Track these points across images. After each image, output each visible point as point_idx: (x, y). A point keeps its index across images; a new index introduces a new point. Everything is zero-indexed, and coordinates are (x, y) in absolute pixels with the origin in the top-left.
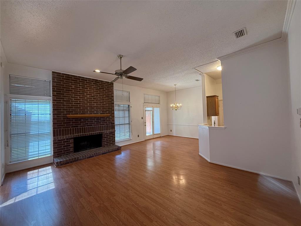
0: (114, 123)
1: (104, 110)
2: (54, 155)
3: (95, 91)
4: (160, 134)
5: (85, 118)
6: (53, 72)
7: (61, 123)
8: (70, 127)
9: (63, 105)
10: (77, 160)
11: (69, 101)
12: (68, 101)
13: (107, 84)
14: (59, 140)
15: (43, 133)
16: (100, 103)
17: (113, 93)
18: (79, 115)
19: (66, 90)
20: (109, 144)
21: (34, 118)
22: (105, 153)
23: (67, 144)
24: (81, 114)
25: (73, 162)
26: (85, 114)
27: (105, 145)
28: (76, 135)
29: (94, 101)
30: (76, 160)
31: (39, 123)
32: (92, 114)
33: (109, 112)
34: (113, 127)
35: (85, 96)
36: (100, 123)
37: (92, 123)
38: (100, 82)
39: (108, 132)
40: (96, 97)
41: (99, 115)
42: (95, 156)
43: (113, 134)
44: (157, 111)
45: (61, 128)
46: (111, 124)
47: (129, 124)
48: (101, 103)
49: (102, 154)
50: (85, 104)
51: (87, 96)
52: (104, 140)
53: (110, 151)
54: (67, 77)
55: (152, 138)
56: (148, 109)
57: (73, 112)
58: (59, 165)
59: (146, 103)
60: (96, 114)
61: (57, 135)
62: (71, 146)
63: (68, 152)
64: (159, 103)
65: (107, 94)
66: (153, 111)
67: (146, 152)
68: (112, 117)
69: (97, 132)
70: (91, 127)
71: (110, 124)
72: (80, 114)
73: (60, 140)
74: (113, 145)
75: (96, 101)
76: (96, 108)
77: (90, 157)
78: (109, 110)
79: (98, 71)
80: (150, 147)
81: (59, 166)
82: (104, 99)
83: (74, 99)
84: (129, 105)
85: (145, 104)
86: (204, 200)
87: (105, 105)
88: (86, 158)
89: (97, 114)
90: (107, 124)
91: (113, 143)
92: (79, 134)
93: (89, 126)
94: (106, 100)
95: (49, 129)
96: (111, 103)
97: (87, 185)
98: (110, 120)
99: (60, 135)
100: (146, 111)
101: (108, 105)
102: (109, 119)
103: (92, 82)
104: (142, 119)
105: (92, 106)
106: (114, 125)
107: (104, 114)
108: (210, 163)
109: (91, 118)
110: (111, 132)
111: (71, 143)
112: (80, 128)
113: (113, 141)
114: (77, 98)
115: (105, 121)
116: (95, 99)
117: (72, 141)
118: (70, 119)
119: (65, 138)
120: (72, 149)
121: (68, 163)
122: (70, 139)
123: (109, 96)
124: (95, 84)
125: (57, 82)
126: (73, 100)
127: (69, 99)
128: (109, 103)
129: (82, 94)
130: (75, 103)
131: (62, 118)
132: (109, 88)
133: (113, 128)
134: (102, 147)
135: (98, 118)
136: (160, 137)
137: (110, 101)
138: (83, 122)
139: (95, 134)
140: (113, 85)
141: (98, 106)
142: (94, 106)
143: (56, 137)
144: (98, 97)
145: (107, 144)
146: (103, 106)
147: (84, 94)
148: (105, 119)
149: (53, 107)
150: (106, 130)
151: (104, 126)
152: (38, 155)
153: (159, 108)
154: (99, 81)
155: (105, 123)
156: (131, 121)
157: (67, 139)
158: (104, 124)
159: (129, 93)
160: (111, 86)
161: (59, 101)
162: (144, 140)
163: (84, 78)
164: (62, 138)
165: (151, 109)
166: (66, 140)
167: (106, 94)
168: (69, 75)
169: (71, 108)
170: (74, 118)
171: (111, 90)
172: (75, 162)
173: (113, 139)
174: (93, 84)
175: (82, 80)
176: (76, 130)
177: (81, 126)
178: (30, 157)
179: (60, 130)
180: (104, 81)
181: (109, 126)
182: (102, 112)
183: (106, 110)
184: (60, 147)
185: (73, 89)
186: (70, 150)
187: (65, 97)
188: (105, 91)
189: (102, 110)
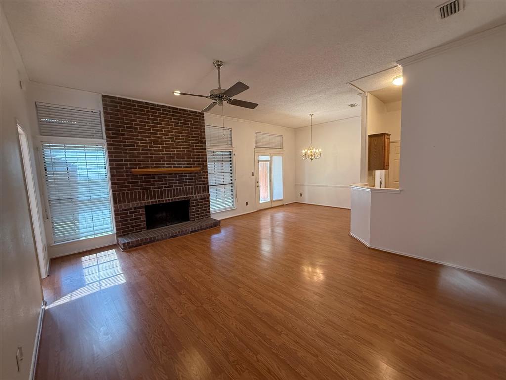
0: (207, 183)
1: (190, 161)
2: (117, 233)
3: (174, 129)
4: (282, 200)
5: (161, 174)
6: (104, 96)
7: (124, 183)
8: (137, 189)
9: (124, 153)
10: (154, 241)
11: (134, 146)
12: (131, 146)
13: (193, 115)
14: (123, 210)
15: (99, 199)
16: (183, 148)
17: (204, 132)
18: (150, 170)
19: (127, 127)
20: (201, 216)
21: (81, 174)
22: (196, 231)
23: (135, 216)
24: (154, 167)
25: (148, 243)
26: (160, 167)
27: (195, 217)
28: (148, 202)
29: (173, 145)
30: (151, 241)
31: (88, 182)
32: (171, 167)
33: (198, 164)
34: (206, 189)
35: (158, 137)
36: (184, 182)
37: (172, 183)
38: (182, 112)
39: (198, 198)
40: (176, 139)
41: (183, 169)
42: (181, 235)
43: (206, 200)
44: (278, 161)
45: (124, 190)
46: (203, 184)
47: (232, 184)
48: (186, 148)
49: (192, 232)
50: (158, 151)
51: (161, 137)
52: (193, 210)
53: (203, 227)
54: (126, 104)
55: (270, 207)
56: (262, 158)
57: (140, 164)
58: (128, 248)
59: (260, 147)
60: (177, 167)
61: (120, 202)
62: (142, 219)
63: (137, 229)
64: (281, 149)
65: (195, 134)
66: (271, 162)
67: (261, 229)
68: (203, 172)
69: (181, 197)
70: (171, 189)
71: (201, 184)
72: (152, 168)
73: (125, 210)
74: (207, 217)
75: (177, 145)
76: (177, 158)
77: (172, 237)
78: (199, 161)
80: (265, 221)
81: (126, 249)
82: (189, 143)
83: (142, 143)
84: (230, 152)
85: (258, 150)
86: (361, 306)
87: (191, 152)
88: (166, 238)
89: (180, 167)
90: (196, 184)
91: (207, 215)
92: (153, 200)
93: (168, 187)
94: (193, 143)
95: (105, 192)
96: (201, 149)
97: (173, 278)
98: (201, 178)
99: (124, 202)
100: (259, 161)
101: (197, 152)
102: (199, 175)
103: (169, 112)
104: (253, 175)
105: (171, 154)
106: (208, 186)
107: (191, 167)
108: (369, 248)
109: (170, 174)
110: (203, 197)
111: (141, 215)
112: (154, 191)
113: (207, 212)
114: (146, 140)
115: (192, 179)
116: (175, 142)
117: (143, 211)
118: (137, 175)
119: (131, 206)
120: (143, 224)
121: (140, 245)
122: (140, 208)
123: (198, 137)
124: (173, 115)
125: (112, 114)
126: (140, 144)
127: (132, 142)
128: (198, 149)
129: (152, 133)
130: (143, 150)
131: (125, 174)
132: (196, 122)
133: (205, 191)
134: (189, 220)
135: (182, 175)
136: (283, 206)
137: (200, 144)
138: (156, 181)
139: (177, 200)
140: (203, 117)
141: (180, 155)
142: (173, 154)
143: (118, 205)
144: (180, 139)
145: (198, 217)
146: (188, 155)
147: (156, 134)
148: (192, 176)
149: (109, 157)
150: (195, 194)
151: (192, 187)
152: (93, 233)
153: (281, 157)
154: (180, 110)
155: (193, 182)
156: (235, 179)
157: (135, 208)
158: (192, 185)
159: (231, 130)
160: (200, 119)
161: (118, 145)
162: (255, 211)
163: (154, 105)
164: (127, 207)
165: (267, 158)
166: (133, 210)
167: (192, 134)
168: (130, 101)
169: (138, 157)
170: (143, 175)
171: (200, 125)
172: (150, 244)
173: (207, 208)
174: (171, 115)
175: (151, 108)
176: (147, 194)
177: (155, 188)
178: (82, 235)
179: (123, 194)
180: (188, 109)
181: (200, 187)
182: (187, 164)
183: (194, 161)
184: (126, 220)
185: (139, 125)
186: (141, 225)
187: (127, 138)
188: (190, 127)
189: (187, 161)
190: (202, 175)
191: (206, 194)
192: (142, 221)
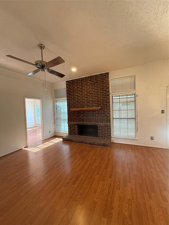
0: (110, 117)
1: (99, 103)
3: (91, 87)
5: (84, 111)
6: (66, 81)
7: (71, 114)
8: (75, 117)
9: (71, 102)
12: (74, 99)
13: (101, 76)
15: (65, 119)
17: (108, 84)
19: (72, 91)
20: (104, 137)
23: (74, 128)
24: (81, 107)
26: (84, 107)
29: (90, 95)
32: (88, 107)
33: (104, 105)
34: (109, 121)
35: (83, 93)
36: (95, 115)
37: (89, 115)
38: (95, 77)
39: (102, 125)
40: (92, 92)
41: (94, 108)
43: (108, 128)
45: (71, 117)
46: (107, 117)
47: (135, 119)
48: (96, 96)
50: (83, 99)
51: (84, 93)
52: (100, 131)
57: (76, 106)
60: (91, 107)
61: (69, 122)
62: (76, 130)
63: (74, 134)
65: (102, 87)
68: (106, 110)
69: (93, 123)
70: (88, 118)
74: (108, 139)
75: (92, 95)
76: (92, 102)
78: (104, 103)
79: (74, 70)
82: (98, 93)
84: (135, 94)
87: (99, 98)
89: (93, 107)
90: (101, 117)
91: (108, 137)
92: (80, 122)
94: (101, 93)
96: (106, 96)
98: (105, 113)
101: (103, 98)
102: (104, 112)
103: (88, 79)
105: (88, 101)
106: (110, 119)
107: (99, 107)
109: (88, 111)
110: (107, 125)
111: (76, 128)
113: (109, 135)
114: (78, 95)
115: (100, 113)
117: (76, 126)
122: (76, 125)
123: (104, 88)
125: (68, 87)
126: (76, 98)
127: (74, 97)
128: (104, 96)
129: (81, 92)
130: (77, 100)
135: (93, 111)
137: (105, 93)
138: (82, 114)
139: (90, 125)
140: (108, 75)
141: (93, 100)
142: (90, 100)
144: (93, 92)
145: (102, 136)
146: (97, 100)
150: (101, 123)
151: (99, 119)
154: (94, 76)
155: (100, 115)
156: (137, 116)
157: (74, 125)
158: (99, 117)
159: (134, 77)
160: (105, 77)
161: (70, 99)
163: (82, 78)
164: (71, 124)
167: (100, 87)
168: (73, 80)
169: (75, 103)
171: (106, 81)
173: (109, 133)
174: (89, 80)
175: (81, 80)
177: (81, 117)
180: (98, 74)
181: (104, 118)
182: (97, 105)
183: (101, 103)
184: (71, 129)
185: (76, 89)
186: (75, 132)
187: (72, 96)
188: (99, 84)
189: (96, 103)
190: (106, 112)
191: (109, 124)
192: (76, 131)
